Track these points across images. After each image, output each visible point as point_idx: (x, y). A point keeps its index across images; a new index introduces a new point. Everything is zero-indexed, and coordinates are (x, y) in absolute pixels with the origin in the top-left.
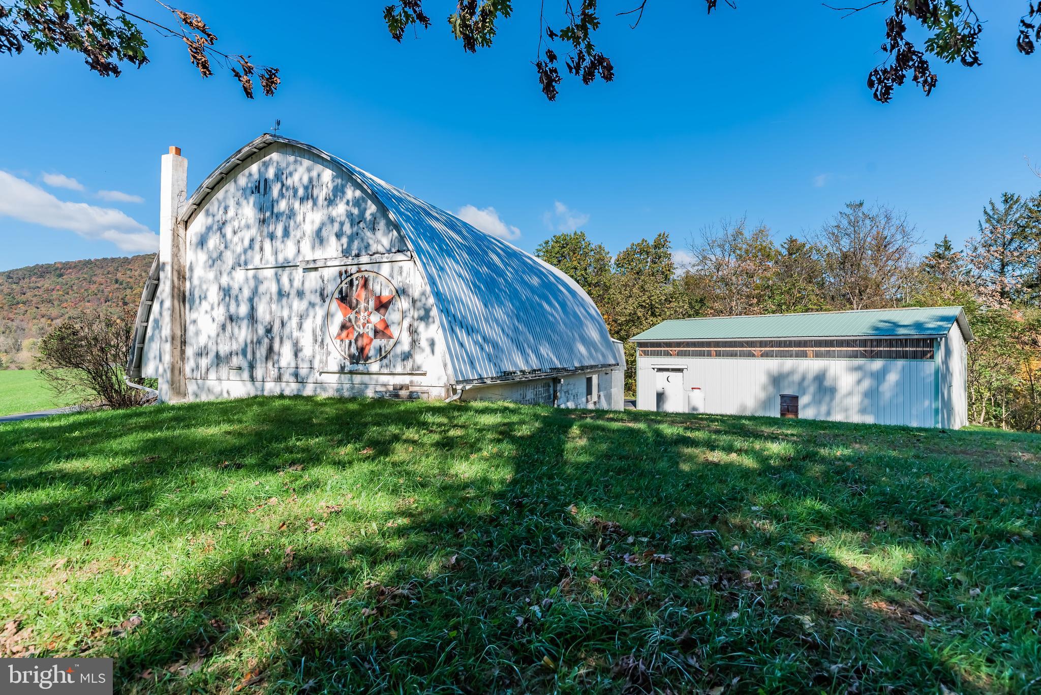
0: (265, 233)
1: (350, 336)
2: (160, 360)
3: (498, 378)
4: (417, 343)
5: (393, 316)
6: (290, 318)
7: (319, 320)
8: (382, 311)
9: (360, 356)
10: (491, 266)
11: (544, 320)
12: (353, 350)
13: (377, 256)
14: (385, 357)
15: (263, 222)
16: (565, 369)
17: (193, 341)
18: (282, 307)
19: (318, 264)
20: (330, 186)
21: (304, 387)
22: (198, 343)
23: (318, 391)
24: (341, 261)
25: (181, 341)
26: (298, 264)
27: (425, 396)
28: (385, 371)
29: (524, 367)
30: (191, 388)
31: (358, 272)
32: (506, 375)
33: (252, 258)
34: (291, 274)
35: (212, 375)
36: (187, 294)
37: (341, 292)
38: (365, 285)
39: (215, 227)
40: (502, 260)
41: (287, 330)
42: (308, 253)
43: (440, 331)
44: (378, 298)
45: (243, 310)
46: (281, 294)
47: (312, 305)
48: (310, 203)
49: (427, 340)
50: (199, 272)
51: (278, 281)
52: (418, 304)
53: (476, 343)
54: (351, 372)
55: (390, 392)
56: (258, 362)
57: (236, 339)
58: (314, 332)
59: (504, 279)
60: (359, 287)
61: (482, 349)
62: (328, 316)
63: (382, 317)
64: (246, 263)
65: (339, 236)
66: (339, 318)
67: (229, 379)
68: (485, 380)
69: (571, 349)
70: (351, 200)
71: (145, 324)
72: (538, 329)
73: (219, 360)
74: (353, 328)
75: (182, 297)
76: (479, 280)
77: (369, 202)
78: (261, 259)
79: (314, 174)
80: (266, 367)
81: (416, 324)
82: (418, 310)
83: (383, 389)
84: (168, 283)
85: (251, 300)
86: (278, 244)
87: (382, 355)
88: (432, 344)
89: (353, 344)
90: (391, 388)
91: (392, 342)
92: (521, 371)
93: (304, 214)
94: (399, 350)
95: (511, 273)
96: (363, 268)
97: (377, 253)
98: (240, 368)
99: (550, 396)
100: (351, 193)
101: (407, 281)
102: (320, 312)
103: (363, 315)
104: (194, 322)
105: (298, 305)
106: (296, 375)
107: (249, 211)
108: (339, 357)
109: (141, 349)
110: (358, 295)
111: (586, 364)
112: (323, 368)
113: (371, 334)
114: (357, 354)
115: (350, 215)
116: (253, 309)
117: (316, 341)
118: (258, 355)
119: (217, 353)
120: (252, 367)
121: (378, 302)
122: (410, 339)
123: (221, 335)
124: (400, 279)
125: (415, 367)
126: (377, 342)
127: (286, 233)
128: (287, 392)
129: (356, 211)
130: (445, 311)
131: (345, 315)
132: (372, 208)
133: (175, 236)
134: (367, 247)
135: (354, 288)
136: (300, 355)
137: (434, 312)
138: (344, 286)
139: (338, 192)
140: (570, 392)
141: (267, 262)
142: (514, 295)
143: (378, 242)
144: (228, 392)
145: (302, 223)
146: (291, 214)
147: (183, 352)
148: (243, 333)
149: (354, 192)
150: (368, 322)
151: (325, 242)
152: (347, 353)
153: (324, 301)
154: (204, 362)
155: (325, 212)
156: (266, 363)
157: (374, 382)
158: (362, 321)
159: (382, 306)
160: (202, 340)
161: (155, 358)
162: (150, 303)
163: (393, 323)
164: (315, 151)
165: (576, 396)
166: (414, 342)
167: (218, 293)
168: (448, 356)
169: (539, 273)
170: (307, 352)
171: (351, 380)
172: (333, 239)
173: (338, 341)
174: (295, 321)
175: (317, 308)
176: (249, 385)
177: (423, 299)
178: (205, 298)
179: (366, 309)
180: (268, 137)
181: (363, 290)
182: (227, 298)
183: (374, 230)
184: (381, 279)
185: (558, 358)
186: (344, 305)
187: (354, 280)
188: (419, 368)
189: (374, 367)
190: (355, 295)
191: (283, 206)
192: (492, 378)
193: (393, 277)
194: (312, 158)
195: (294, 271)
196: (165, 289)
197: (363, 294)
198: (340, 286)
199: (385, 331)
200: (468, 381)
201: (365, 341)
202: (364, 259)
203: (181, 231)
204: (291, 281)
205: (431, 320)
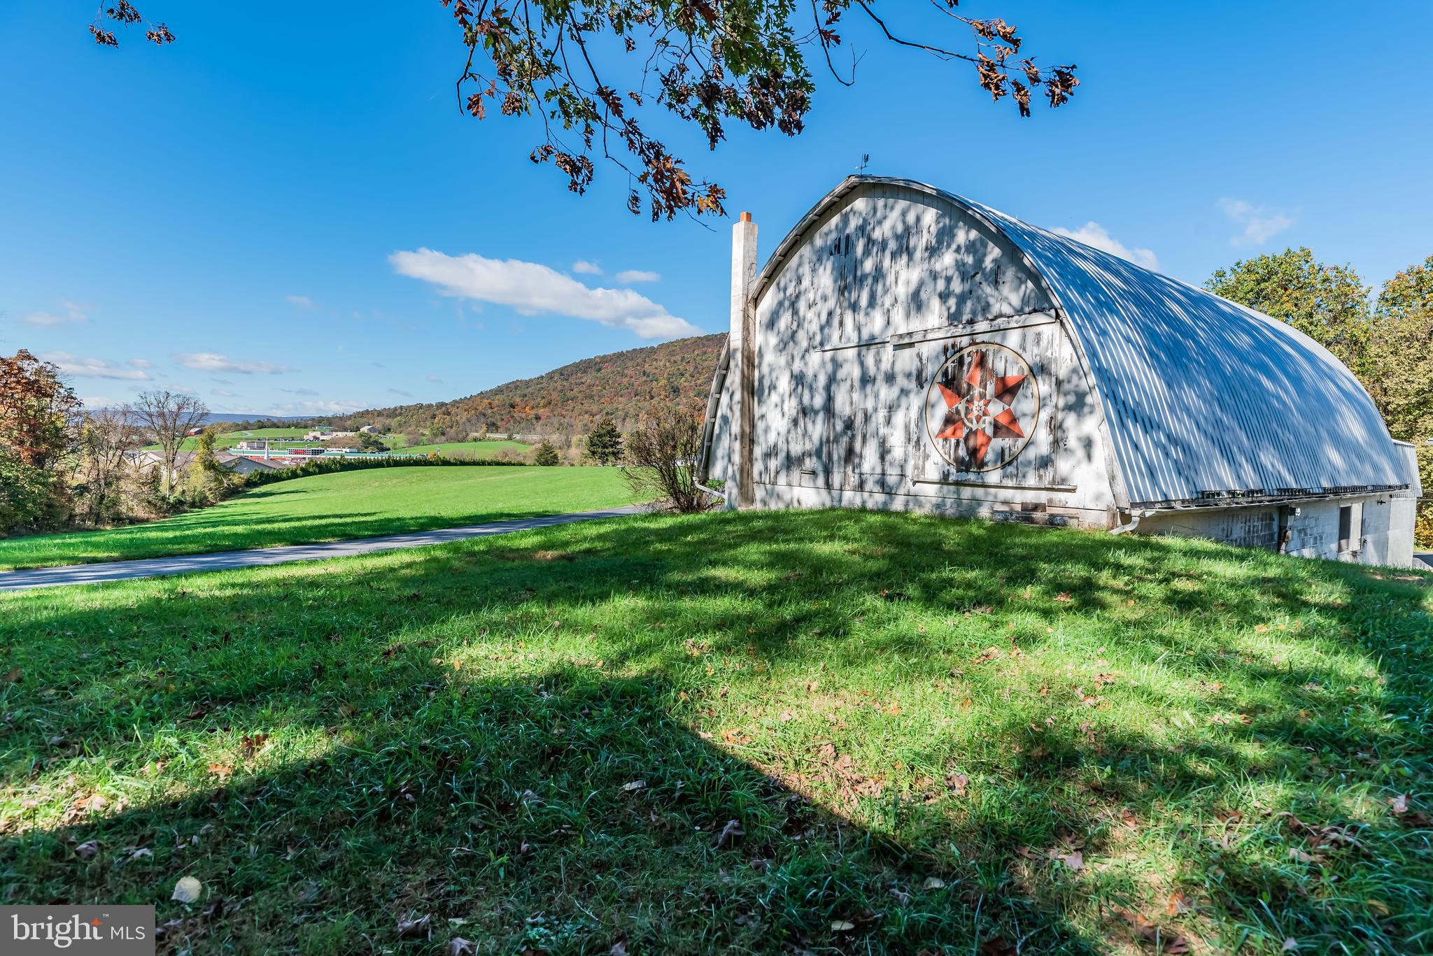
0: (846, 304)
1: (958, 433)
2: (730, 460)
3: (1193, 501)
4: (1061, 444)
5: (1023, 405)
6: (876, 410)
7: (914, 414)
8: (1007, 398)
9: (971, 461)
10: (1172, 321)
11: (1264, 407)
12: (962, 452)
13: (999, 321)
14: (1010, 463)
15: (842, 291)
16: (1304, 491)
17: (762, 439)
18: (866, 396)
19: (916, 338)
20: (934, 229)
21: (892, 500)
22: (766, 441)
23: (911, 505)
24: (948, 331)
25: (749, 440)
26: (888, 339)
27: (1073, 522)
28: (1009, 483)
29: (1233, 485)
30: (759, 493)
31: (970, 345)
32: (1204, 497)
33: (830, 336)
34: (878, 353)
35: (782, 479)
36: (756, 384)
37: (945, 374)
38: (982, 362)
39: (787, 303)
40: (1187, 311)
41: (871, 428)
42: (901, 324)
43: (1105, 427)
44: (1003, 380)
45: (819, 401)
46: (866, 380)
47: (904, 392)
48: (905, 257)
49: (1080, 439)
50: (769, 358)
51: (862, 364)
52: (1066, 387)
53: (1157, 445)
54: (958, 483)
55: (1018, 512)
56: (836, 465)
57: (810, 437)
58: (907, 427)
59: (1197, 342)
60: (973, 366)
61: (1167, 455)
62: (927, 406)
63: (1007, 407)
64: (822, 344)
65: (944, 297)
66: (942, 409)
67: (800, 486)
68: (1173, 504)
69: (1314, 458)
70: (963, 244)
71: (713, 420)
72: (1254, 421)
73: (791, 462)
74: (963, 423)
75: (752, 390)
76: (1157, 345)
77: (991, 245)
78: (841, 337)
79: (911, 218)
80: (845, 472)
81: (1060, 416)
82: (1065, 395)
83: (1005, 508)
84: (738, 373)
85: (828, 388)
86: (861, 317)
87: (1005, 461)
88: (1088, 444)
89: (962, 445)
90: (1018, 508)
91: (1020, 443)
92: (1229, 492)
93: (897, 273)
94: (1031, 453)
95: (1203, 330)
96: (979, 338)
97: (1001, 316)
98: (814, 473)
99: (1272, 535)
100: (963, 236)
101: (1049, 354)
102: (916, 401)
103: (977, 405)
104: (763, 416)
105: (886, 393)
106: (882, 483)
107: (825, 279)
108: (940, 460)
109: (709, 448)
110: (971, 378)
111: (1344, 484)
112: (918, 476)
113: (989, 431)
114: (967, 459)
115: (960, 265)
116: (830, 399)
117: (909, 440)
118: (835, 457)
119: (788, 452)
120: (828, 472)
121: (1000, 386)
122: (1051, 438)
123: (793, 432)
124: (1036, 351)
125: (1058, 479)
126: (997, 443)
127: (872, 303)
128: (870, 505)
129: (970, 260)
130: (1111, 395)
131: (950, 406)
132: (994, 252)
133: (746, 317)
134: (986, 308)
135: (965, 368)
136: (888, 458)
137: (1095, 398)
138: (950, 365)
139: (944, 236)
140: (1309, 532)
141: (849, 340)
142: (1214, 367)
143: (1006, 299)
144: (799, 502)
145: (893, 286)
146: (879, 274)
147: (751, 451)
148: (817, 429)
149: (967, 232)
150: (985, 414)
151: (924, 309)
152: (952, 456)
153: (922, 387)
154: (773, 464)
155: (926, 266)
156: (845, 468)
157: (991, 498)
158: (975, 413)
159: (1007, 390)
160: (772, 438)
161: (723, 458)
162: (718, 396)
163: (1024, 415)
164: (915, 186)
165: (1318, 539)
166: (1056, 443)
167: (790, 382)
168: (1117, 465)
169: (1250, 330)
170: (897, 453)
171: (958, 493)
172: (935, 303)
173: (941, 440)
174: (882, 414)
175: (912, 396)
176: (824, 493)
177: (1075, 379)
178: (775, 388)
179: (982, 396)
180: (853, 179)
181: (978, 370)
182: (800, 387)
183: (996, 283)
184: (1006, 353)
185: (1292, 471)
186: (949, 392)
187: (966, 356)
188: (1063, 481)
189: (993, 477)
190: (965, 377)
191: (868, 266)
192: (1183, 501)
193: (1024, 349)
194: (908, 197)
195: (882, 350)
196: (734, 379)
197: (978, 375)
198: (946, 365)
199: (1011, 427)
200: (1147, 504)
201: (980, 439)
202: (982, 326)
203: (751, 311)
204: (878, 362)
205: (1086, 409)
